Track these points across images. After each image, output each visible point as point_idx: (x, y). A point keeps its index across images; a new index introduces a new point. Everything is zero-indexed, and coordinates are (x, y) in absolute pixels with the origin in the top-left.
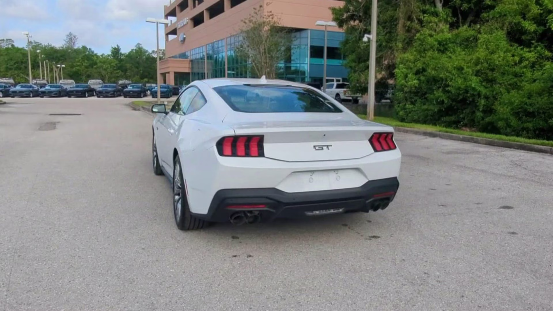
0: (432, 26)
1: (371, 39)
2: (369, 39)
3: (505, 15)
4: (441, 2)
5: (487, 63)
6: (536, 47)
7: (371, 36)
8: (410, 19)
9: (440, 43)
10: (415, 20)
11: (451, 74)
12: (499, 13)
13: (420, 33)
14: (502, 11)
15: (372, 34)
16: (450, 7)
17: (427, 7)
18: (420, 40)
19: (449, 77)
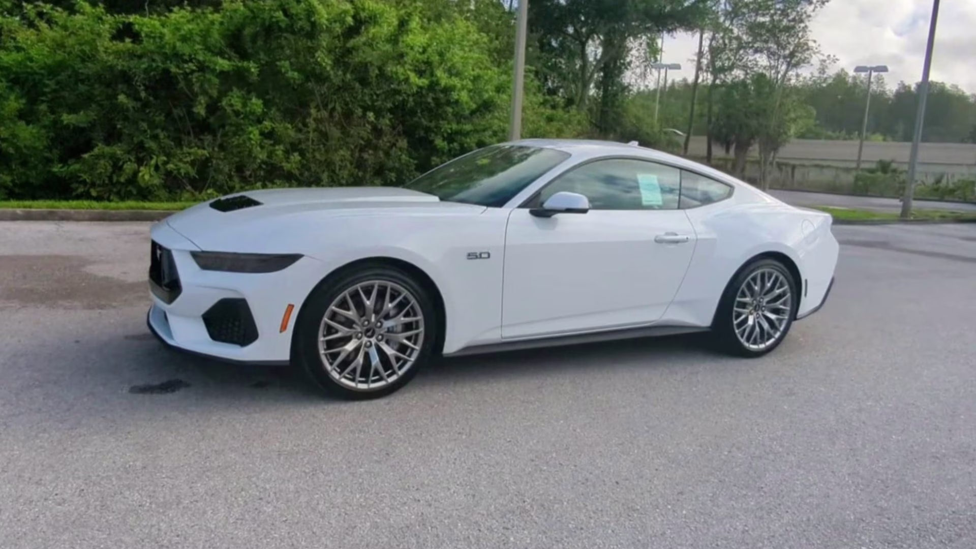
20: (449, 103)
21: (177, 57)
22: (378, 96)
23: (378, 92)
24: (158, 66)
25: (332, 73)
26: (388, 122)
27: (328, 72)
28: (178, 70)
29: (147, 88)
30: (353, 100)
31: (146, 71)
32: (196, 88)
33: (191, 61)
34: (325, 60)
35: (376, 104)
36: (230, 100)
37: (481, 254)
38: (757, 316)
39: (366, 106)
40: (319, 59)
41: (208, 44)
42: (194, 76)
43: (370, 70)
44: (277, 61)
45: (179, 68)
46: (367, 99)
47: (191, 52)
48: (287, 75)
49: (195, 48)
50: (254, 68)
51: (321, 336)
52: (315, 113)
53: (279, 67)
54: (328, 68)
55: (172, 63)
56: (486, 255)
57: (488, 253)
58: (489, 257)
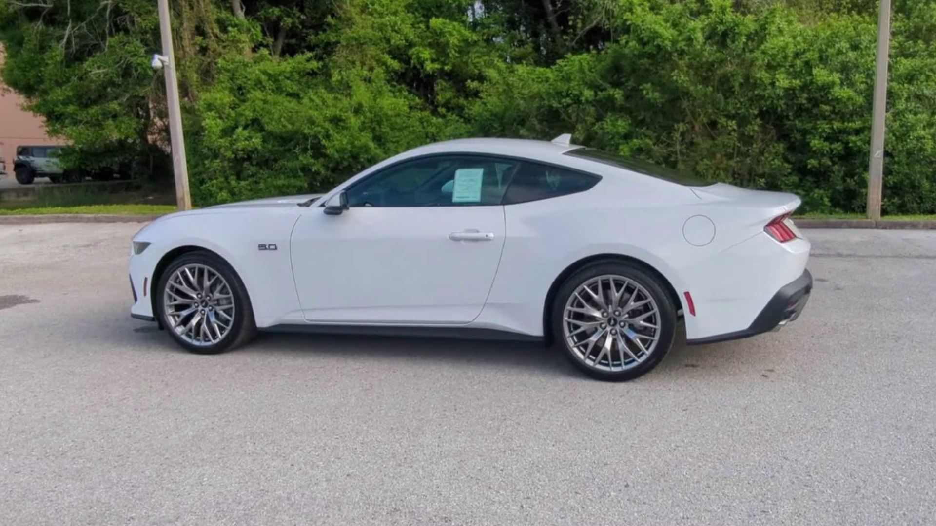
0: (243, 48)
1: (166, 64)
2: (162, 62)
3: (364, 43)
4: (242, 8)
5: (371, 113)
6: (400, 91)
7: (165, 59)
8: (200, 31)
9: (269, 76)
10: (211, 35)
11: (323, 127)
12: (356, 39)
13: (224, 59)
14: (357, 37)
15: (167, 54)
16: (258, 19)
17: (224, 15)
18: (228, 71)
19: (320, 132)
20: (827, 102)
21: (559, 94)
22: (741, 103)
23: (742, 100)
24: (544, 104)
25: (692, 88)
26: (756, 128)
27: (687, 88)
28: (559, 106)
29: (541, 122)
30: (716, 111)
31: (539, 108)
32: (574, 118)
33: (568, 95)
34: (681, 78)
35: (739, 112)
36: (602, 124)
37: (269, 245)
38: (614, 332)
39: (731, 115)
40: (675, 78)
41: (585, 80)
42: (571, 108)
43: (731, 79)
44: (640, 84)
45: (560, 103)
46: (730, 108)
47: (568, 89)
48: (647, 96)
49: (572, 85)
50: (618, 94)
51: (166, 302)
52: (682, 127)
53: (641, 90)
54: (685, 85)
55: (554, 99)
56: (274, 247)
57: (275, 245)
58: (276, 249)
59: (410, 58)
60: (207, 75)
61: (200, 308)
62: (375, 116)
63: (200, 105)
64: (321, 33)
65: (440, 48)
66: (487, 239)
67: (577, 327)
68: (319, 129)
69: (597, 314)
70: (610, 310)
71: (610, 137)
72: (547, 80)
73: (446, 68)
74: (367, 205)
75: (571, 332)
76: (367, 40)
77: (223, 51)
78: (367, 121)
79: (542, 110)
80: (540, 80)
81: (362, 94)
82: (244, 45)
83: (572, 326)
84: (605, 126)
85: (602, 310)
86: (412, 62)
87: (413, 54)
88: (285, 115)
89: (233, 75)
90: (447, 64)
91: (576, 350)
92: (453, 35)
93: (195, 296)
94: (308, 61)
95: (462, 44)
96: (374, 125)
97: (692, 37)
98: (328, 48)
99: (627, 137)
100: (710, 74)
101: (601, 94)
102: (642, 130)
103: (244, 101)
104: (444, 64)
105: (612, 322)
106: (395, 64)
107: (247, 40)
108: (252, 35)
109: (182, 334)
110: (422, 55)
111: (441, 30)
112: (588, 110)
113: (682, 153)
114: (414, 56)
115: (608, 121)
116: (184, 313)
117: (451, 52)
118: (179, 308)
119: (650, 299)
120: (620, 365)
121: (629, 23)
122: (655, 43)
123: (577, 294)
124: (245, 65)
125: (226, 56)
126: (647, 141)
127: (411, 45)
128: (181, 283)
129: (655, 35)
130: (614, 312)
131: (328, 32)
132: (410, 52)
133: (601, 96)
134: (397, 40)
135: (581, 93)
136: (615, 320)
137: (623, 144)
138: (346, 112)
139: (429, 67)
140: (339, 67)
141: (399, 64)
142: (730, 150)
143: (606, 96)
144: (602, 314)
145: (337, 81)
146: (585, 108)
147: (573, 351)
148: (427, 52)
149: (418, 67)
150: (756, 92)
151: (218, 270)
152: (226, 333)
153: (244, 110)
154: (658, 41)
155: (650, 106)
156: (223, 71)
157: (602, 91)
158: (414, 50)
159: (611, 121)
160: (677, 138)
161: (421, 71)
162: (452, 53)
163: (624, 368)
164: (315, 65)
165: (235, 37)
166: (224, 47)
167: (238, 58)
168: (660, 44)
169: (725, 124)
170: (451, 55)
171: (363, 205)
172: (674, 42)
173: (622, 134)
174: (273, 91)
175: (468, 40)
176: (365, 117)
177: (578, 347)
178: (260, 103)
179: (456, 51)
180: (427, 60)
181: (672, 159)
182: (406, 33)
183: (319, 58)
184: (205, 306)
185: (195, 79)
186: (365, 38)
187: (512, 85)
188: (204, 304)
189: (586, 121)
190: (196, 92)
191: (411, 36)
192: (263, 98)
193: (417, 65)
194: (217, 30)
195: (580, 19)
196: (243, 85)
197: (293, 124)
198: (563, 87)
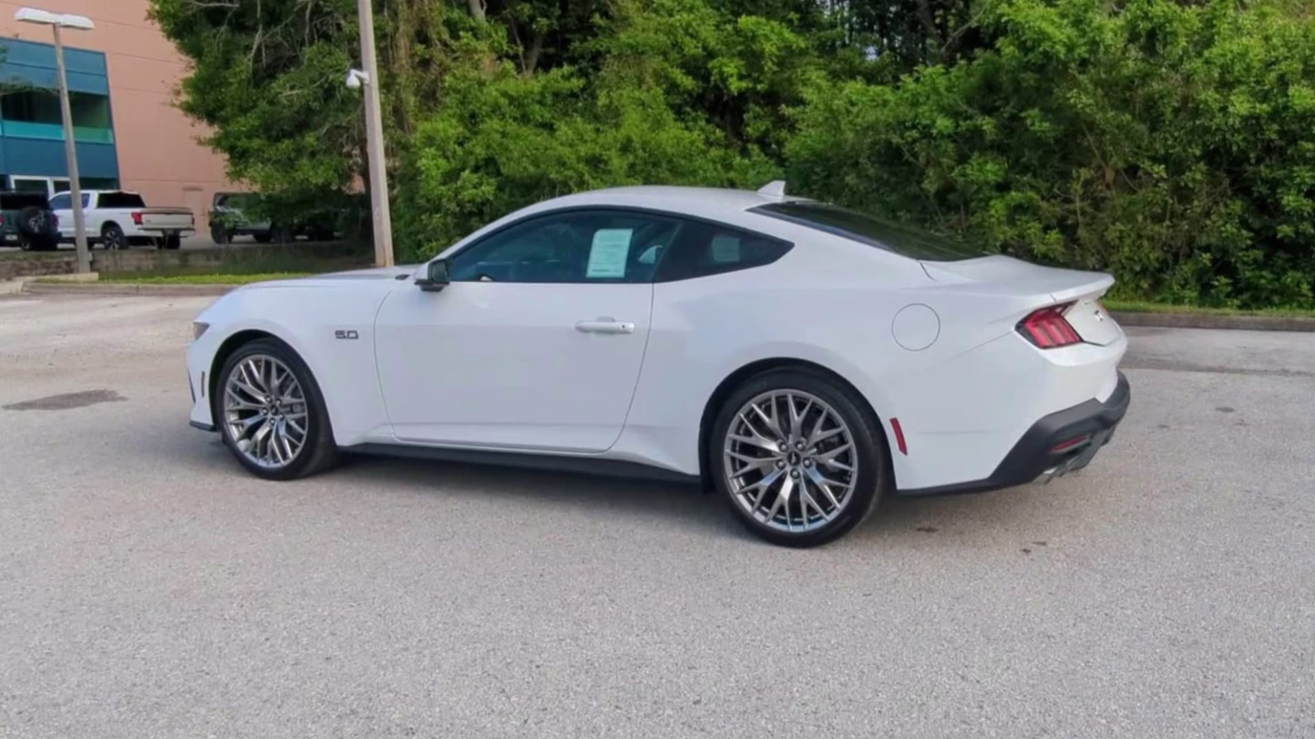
0: (479, 59)
1: (366, 82)
2: (361, 80)
3: (643, 53)
4: (482, 6)
5: (644, 151)
6: (695, 120)
7: (364, 75)
8: (422, 37)
9: (512, 100)
10: (438, 43)
11: (576, 170)
12: (632, 47)
13: (454, 75)
14: (634, 44)
15: (368, 69)
16: (504, 20)
17: (456, 14)
18: (458, 91)
19: (571, 178)
21: (901, 126)
22: (1175, 139)
23: (1176, 134)
24: (881, 139)
25: (1099, 116)
26: (1199, 176)
27: (1092, 115)
28: (900, 141)
29: (874, 165)
30: (1136, 150)
31: (874, 143)
32: (922, 160)
33: (914, 127)
34: (1083, 100)
35: (1171, 151)
36: (964, 168)
37: (349, 332)
38: (795, 473)
39: (1158, 156)
40: (1072, 101)
41: (941, 103)
42: (918, 144)
43: (1160, 103)
44: (1022, 110)
45: (902, 138)
46: (1157, 146)
47: (916, 116)
48: (1032, 128)
49: (920, 110)
50: (987, 124)
51: (228, 406)
52: (1085, 173)
53: (1025, 118)
54: (1088, 110)
55: (895, 133)
56: (353, 335)
57: (355, 332)
58: (357, 337)
59: (710, 74)
60: (430, 98)
61: (270, 416)
62: (650, 156)
63: (415, 138)
64: (589, 38)
65: (752, 59)
66: (625, 332)
67: (743, 464)
68: (570, 173)
69: (773, 446)
70: (791, 442)
71: (975, 187)
72: (885, 103)
73: (759, 87)
74: (484, 278)
75: (735, 470)
76: (648, 48)
77: (452, 65)
78: (637, 162)
79: (877, 147)
80: (875, 104)
81: (633, 124)
82: (481, 55)
83: (737, 463)
84: (969, 171)
85: (780, 441)
86: (712, 78)
87: (713, 68)
88: (528, 153)
89: (465, 97)
90: (760, 82)
91: (741, 498)
92: (771, 40)
93: (262, 399)
94: (567, 78)
95: (783, 53)
96: (649, 167)
97: (1097, 39)
98: (596, 59)
99: (1003, 187)
100: (1128, 94)
101: (964, 125)
102: (1025, 179)
103: (476, 133)
104: (757, 81)
105: (794, 459)
106: (688, 82)
107: (486, 49)
108: (493, 42)
109: (246, 450)
110: (725, 69)
111: (753, 32)
112: (944, 148)
113: (1084, 213)
114: (715, 71)
115: (974, 163)
116: (249, 422)
117: (766, 64)
118: (244, 414)
119: (844, 427)
120: (801, 523)
121: (1004, 19)
122: (1041, 49)
123: (742, 416)
124: (481, 84)
125: (456, 71)
126: (1031, 194)
127: (711, 55)
128: (244, 382)
129: (1041, 37)
130: (796, 445)
131: (600, 37)
132: (710, 65)
133: (964, 128)
134: (692, 48)
135: (934, 122)
136: (797, 455)
137: (997, 198)
138: (609, 149)
139: (735, 86)
140: (608, 87)
141: (694, 82)
142: (1158, 210)
143: (972, 129)
144: (780, 446)
145: (604, 106)
146: (940, 145)
147: (737, 499)
148: (732, 65)
149: (721, 86)
150: (1198, 122)
151: (289, 365)
152: (298, 451)
153: (474, 146)
154: (1046, 46)
155: (1038, 142)
156: (451, 92)
157: (966, 119)
158: (715, 61)
159: (978, 164)
160: (1076, 190)
161: (725, 91)
162: (769, 66)
163: (808, 527)
164: (577, 83)
165: (469, 44)
166: (455, 59)
167: (473, 74)
168: (1048, 49)
169: (1149, 169)
170: (766, 69)
171: (477, 278)
172: (1070, 48)
173: (993, 183)
174: (515, 119)
175: (791, 47)
176: (636, 157)
177: (745, 494)
178: (497, 137)
179: (774, 63)
180: (732, 76)
181: (1070, 222)
182: (705, 39)
183: (583, 73)
184: (276, 413)
185: (412, 103)
186: (644, 46)
187: (838, 110)
188: (274, 411)
189: (940, 164)
190: (412, 121)
191: (712, 43)
192: (501, 130)
193: (719, 82)
194: (446, 36)
195: (953, 15)
196: (477, 111)
197: (538, 167)
198: (906, 113)
